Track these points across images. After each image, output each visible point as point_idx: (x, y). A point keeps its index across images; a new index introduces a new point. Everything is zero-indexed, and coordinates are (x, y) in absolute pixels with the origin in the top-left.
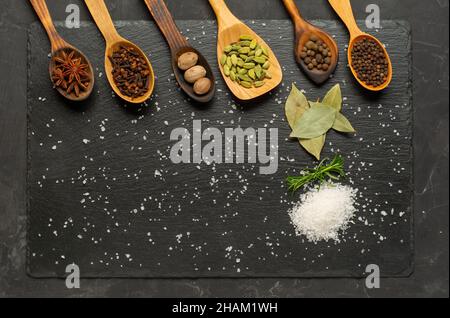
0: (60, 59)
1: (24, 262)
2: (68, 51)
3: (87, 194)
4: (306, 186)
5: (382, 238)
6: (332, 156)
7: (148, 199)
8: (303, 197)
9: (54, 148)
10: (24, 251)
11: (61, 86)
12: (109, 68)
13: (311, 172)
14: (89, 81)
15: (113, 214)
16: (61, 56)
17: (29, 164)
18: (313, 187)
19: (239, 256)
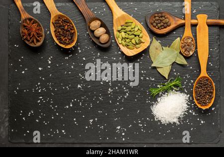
0: (26, 24)
1: (7, 134)
2: (30, 20)
3: (41, 98)
4: (160, 93)
5: (202, 122)
6: (175, 77)
7: (74, 100)
8: (159, 99)
9: (23, 72)
10: (7, 129)
11: (26, 39)
12: (52, 29)
13: (164, 85)
14: (41, 36)
15: (55, 108)
16: (26, 22)
17: (9, 81)
18: (164, 94)
19: (124, 132)
